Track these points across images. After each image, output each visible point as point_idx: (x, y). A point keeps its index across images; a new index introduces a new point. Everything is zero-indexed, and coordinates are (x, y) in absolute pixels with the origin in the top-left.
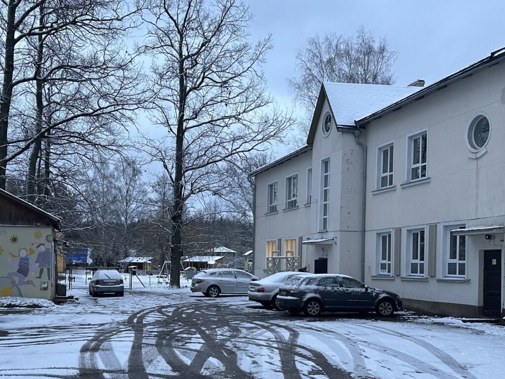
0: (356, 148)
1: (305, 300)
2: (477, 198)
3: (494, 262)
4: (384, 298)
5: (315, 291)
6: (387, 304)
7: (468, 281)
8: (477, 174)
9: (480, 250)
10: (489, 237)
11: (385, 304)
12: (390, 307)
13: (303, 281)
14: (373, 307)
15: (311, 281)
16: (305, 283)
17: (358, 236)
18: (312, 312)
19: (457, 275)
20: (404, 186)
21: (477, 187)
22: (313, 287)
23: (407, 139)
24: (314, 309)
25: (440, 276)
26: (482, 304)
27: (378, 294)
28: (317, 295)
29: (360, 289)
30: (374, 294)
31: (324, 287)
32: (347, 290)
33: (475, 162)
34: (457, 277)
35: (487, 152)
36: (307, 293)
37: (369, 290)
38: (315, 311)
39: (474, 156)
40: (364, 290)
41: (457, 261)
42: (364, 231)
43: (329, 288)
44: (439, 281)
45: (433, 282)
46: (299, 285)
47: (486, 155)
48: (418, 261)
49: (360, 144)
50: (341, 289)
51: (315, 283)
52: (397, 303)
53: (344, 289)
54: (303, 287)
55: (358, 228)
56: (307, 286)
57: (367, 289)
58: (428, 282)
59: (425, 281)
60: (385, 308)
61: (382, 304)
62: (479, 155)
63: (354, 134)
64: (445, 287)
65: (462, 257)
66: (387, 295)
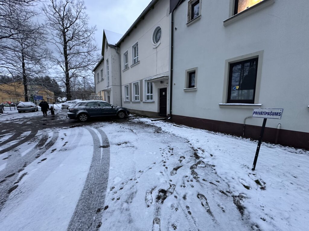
0: (117, 54)
1: (78, 114)
2: (157, 66)
3: (164, 93)
4: (121, 110)
5: (84, 109)
6: (122, 113)
7: (154, 102)
8: (157, 55)
9: (158, 89)
10: (162, 82)
11: (121, 113)
12: (124, 114)
13: (78, 104)
14: (116, 115)
15: (82, 104)
16: (78, 105)
17: (119, 87)
18: (83, 120)
19: (150, 100)
20: (132, 66)
21: (157, 61)
22: (83, 107)
23: (132, 47)
24: (83, 118)
25: (144, 101)
26: (159, 112)
27: (118, 109)
28: (85, 111)
29: (109, 107)
30: (116, 109)
31: (89, 107)
32: (102, 108)
33: (156, 50)
34: (150, 101)
35: (160, 43)
36: (79, 110)
37: (114, 107)
38: (85, 119)
39: (155, 47)
40: (111, 107)
41: (150, 94)
42: (121, 86)
43: (92, 107)
44: (144, 102)
45: (142, 103)
46: (75, 106)
47: (160, 45)
48: (137, 95)
49: (118, 53)
50: (99, 107)
51: (84, 105)
52: (126, 112)
53: (101, 107)
54: (77, 107)
55: (119, 84)
56: (80, 107)
57: (112, 107)
58: (140, 103)
59: (139, 103)
60: (122, 115)
61: (120, 113)
62: (157, 46)
63: (115, 49)
64: (146, 105)
65: (151, 93)
66: (122, 109)
